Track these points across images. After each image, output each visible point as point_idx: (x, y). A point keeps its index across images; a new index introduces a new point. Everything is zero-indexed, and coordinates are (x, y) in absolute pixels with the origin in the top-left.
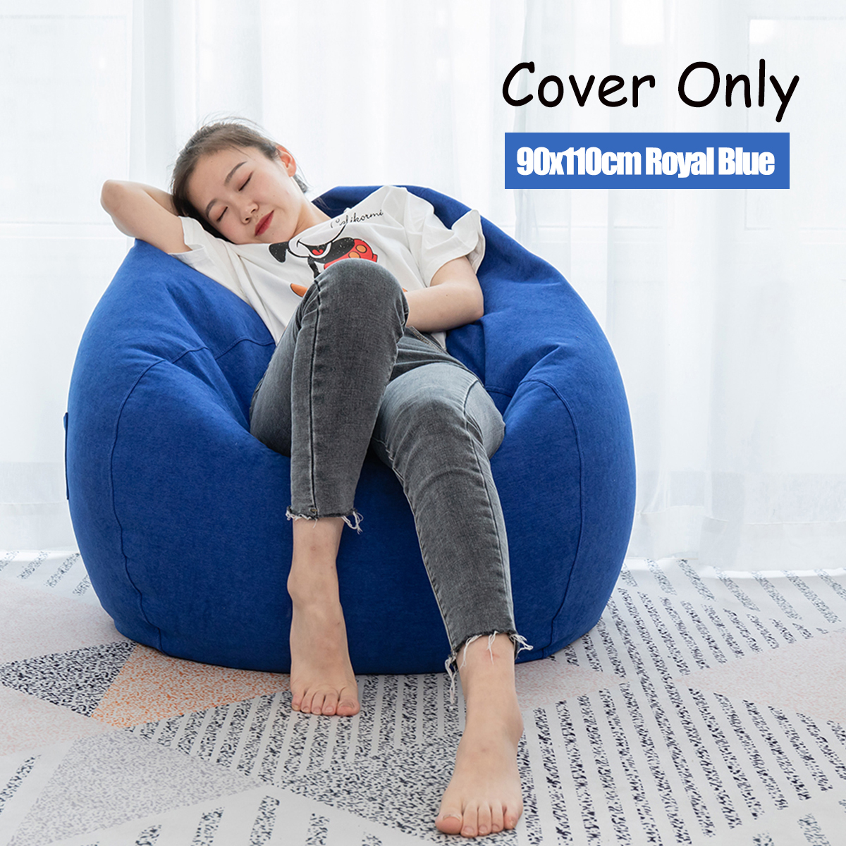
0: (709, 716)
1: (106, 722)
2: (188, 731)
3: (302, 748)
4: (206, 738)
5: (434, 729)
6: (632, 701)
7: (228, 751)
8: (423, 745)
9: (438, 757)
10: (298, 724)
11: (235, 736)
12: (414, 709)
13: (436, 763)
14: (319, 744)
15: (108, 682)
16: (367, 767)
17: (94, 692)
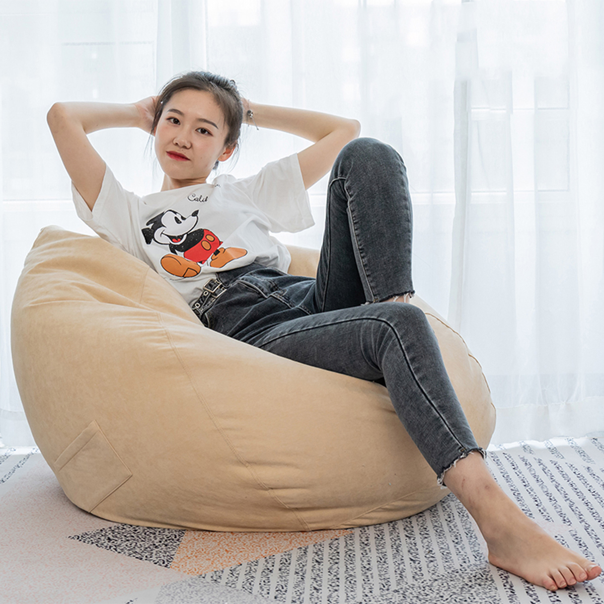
1: (182, 571)
2: (247, 576)
4: (262, 581)
5: (436, 568)
8: (430, 580)
9: (444, 589)
10: (330, 568)
11: (284, 578)
12: (417, 554)
13: (444, 594)
14: (350, 582)
15: (177, 542)
16: (391, 599)
17: (168, 550)
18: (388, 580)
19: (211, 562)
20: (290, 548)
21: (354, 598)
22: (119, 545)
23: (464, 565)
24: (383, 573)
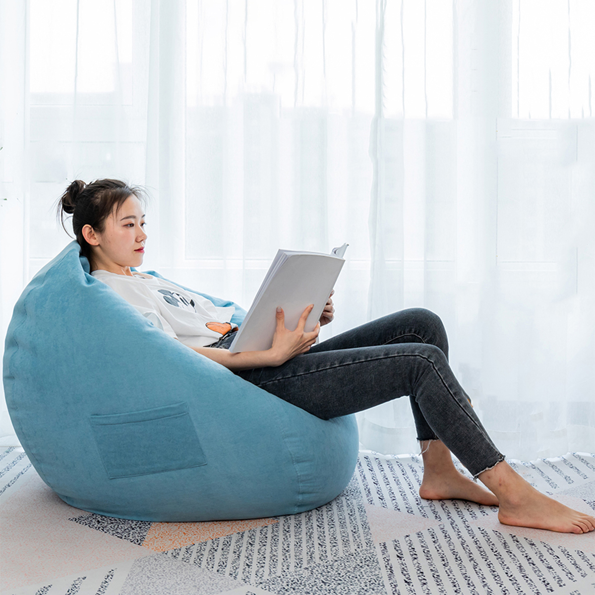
0: (491, 544)
1: (151, 548)
2: (198, 554)
3: (264, 563)
4: (209, 558)
5: (337, 552)
6: (447, 535)
7: (223, 565)
8: (332, 561)
9: (341, 568)
10: (260, 549)
11: (225, 556)
12: (325, 540)
13: (341, 572)
14: (273, 561)
15: (149, 525)
16: (302, 574)
17: (142, 531)
18: (301, 560)
19: (172, 542)
20: (232, 533)
21: (275, 573)
22: (106, 527)
23: (358, 549)
24: (298, 554)
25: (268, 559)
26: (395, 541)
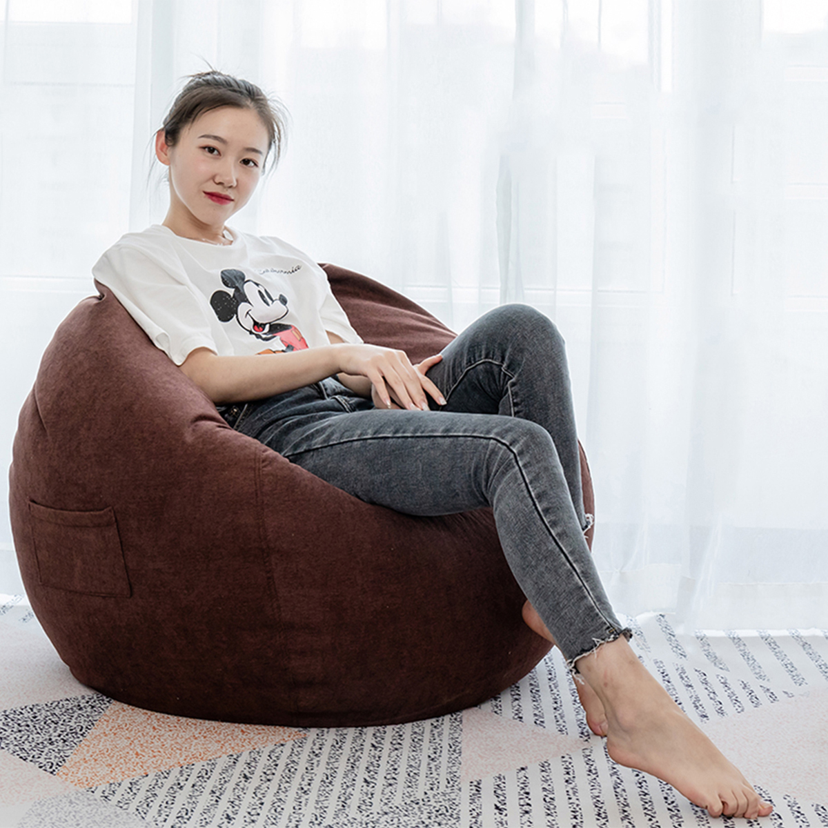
1: (70, 780)
2: (149, 793)
3: (258, 814)
4: (165, 802)
5: (392, 796)
6: (592, 768)
7: (184, 816)
8: (378, 813)
10: (258, 788)
11: (194, 799)
12: (376, 773)
14: (275, 810)
15: (81, 737)
17: (65, 748)
18: (324, 809)
19: (110, 769)
20: (219, 754)
23: (430, 793)
24: (323, 798)
25: (267, 806)
26: (499, 778)
